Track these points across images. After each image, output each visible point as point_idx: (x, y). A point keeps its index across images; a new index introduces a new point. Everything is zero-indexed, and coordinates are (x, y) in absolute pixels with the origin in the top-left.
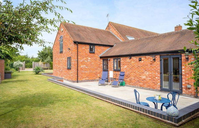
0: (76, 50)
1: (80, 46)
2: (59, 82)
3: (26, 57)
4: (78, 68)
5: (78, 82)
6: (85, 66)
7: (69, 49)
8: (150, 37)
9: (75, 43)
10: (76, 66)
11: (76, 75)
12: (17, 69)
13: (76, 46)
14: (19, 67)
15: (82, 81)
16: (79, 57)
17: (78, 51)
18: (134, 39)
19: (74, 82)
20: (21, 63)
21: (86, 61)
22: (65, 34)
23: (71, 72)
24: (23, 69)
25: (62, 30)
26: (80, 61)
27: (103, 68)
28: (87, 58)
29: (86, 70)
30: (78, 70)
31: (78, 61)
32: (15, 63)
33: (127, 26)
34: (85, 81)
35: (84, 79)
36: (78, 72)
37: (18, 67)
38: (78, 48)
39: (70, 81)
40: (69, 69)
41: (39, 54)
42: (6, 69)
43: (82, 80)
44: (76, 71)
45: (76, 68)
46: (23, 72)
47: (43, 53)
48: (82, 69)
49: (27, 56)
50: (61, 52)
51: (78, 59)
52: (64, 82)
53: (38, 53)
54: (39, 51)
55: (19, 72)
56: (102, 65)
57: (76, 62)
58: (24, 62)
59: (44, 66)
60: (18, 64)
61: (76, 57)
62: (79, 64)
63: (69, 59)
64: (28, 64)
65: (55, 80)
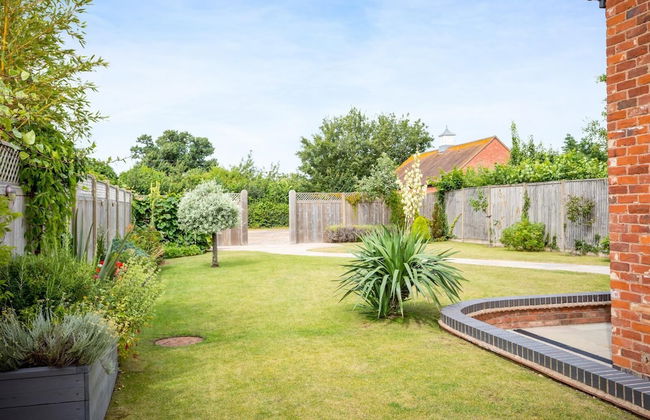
3: (245, 173)
14: (214, 228)
20: (226, 200)
24: (235, 240)
37: (206, 228)
41: (305, 156)
47: (324, 149)
49: (248, 165)
53: (302, 149)
54: (304, 141)
55: (216, 265)
58: (244, 193)
59: (355, 220)
60: (205, 206)
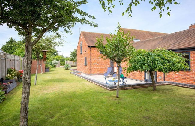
0: (90, 52)
1: (92, 49)
2: (78, 74)
3: (62, 57)
4: (91, 65)
5: (91, 75)
6: (96, 63)
7: (86, 51)
8: (145, 40)
9: (89, 47)
10: (90, 63)
11: (90, 70)
12: (55, 66)
13: (90, 49)
15: (94, 75)
16: (92, 57)
17: (91, 53)
18: (140, 40)
19: (88, 75)
20: (57, 62)
21: (97, 60)
22: (83, 40)
23: (87, 68)
24: (58, 66)
25: (82, 37)
26: (93, 60)
27: (111, 65)
28: (98, 57)
29: (97, 66)
30: (91, 66)
31: (91, 60)
32: (53, 61)
33: (136, 30)
34: (96, 75)
35: (96, 73)
36: (91, 68)
37: (55, 64)
38: (91, 51)
39: (86, 74)
40: (86, 65)
41: (71, 55)
42: (46, 66)
43: (95, 73)
44: (90, 67)
45: (90, 65)
46: (58, 68)
48: (94, 66)
50: (81, 54)
51: (91, 59)
52: (81, 74)
53: (71, 53)
54: (71, 52)
55: (56, 68)
56: (110, 63)
57: (90, 61)
58: (60, 61)
60: (55, 62)
61: (90, 57)
62: (92, 62)
63: (86, 58)
64: (63, 62)
65: (75, 73)
